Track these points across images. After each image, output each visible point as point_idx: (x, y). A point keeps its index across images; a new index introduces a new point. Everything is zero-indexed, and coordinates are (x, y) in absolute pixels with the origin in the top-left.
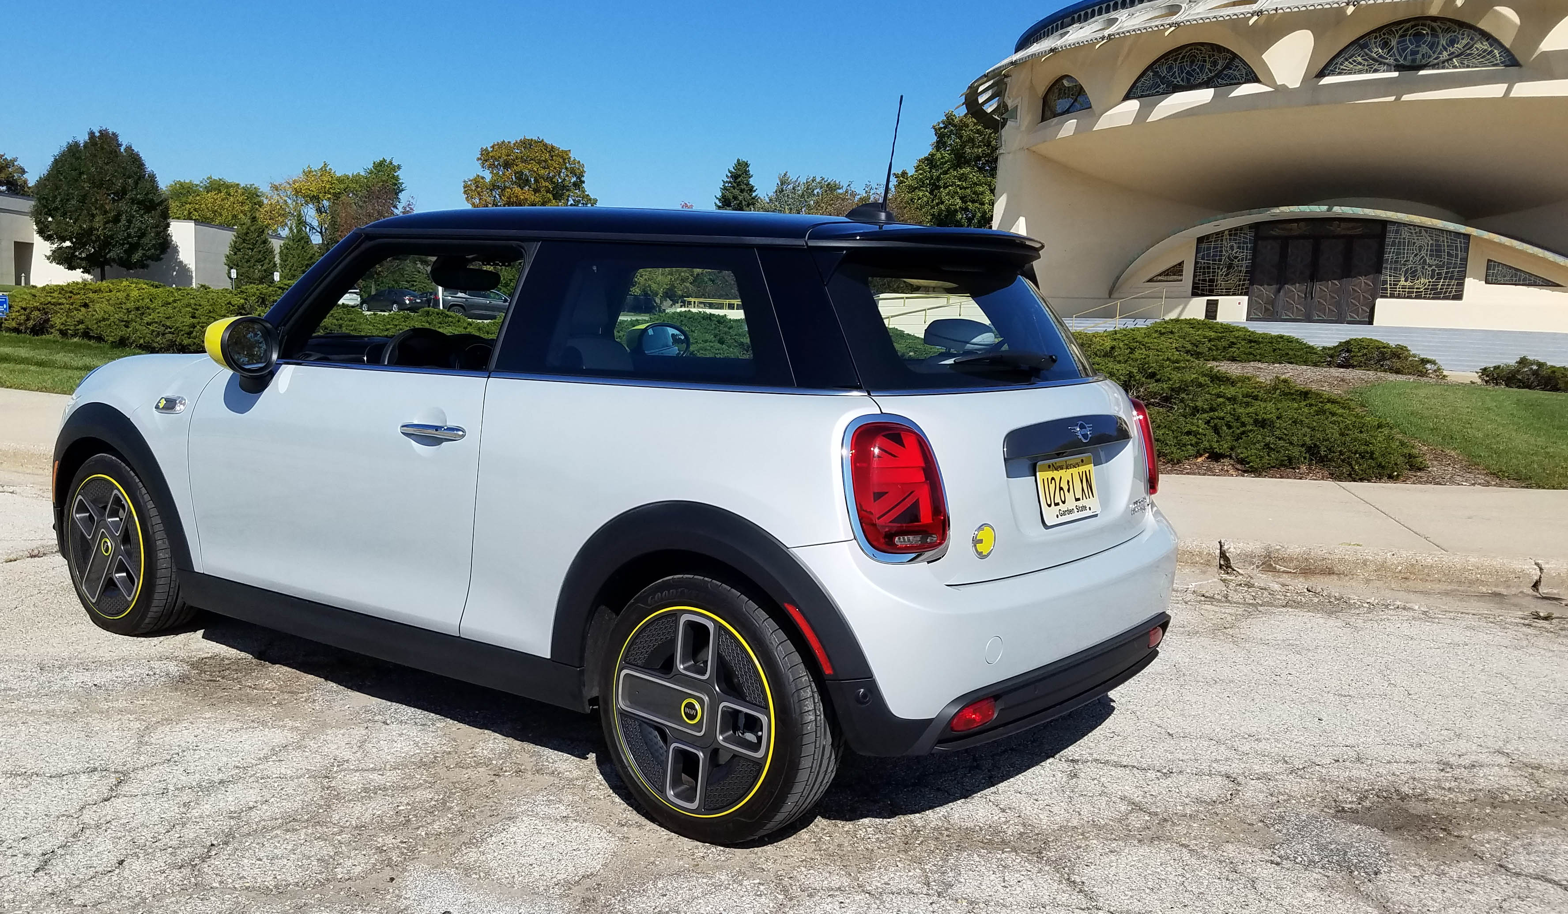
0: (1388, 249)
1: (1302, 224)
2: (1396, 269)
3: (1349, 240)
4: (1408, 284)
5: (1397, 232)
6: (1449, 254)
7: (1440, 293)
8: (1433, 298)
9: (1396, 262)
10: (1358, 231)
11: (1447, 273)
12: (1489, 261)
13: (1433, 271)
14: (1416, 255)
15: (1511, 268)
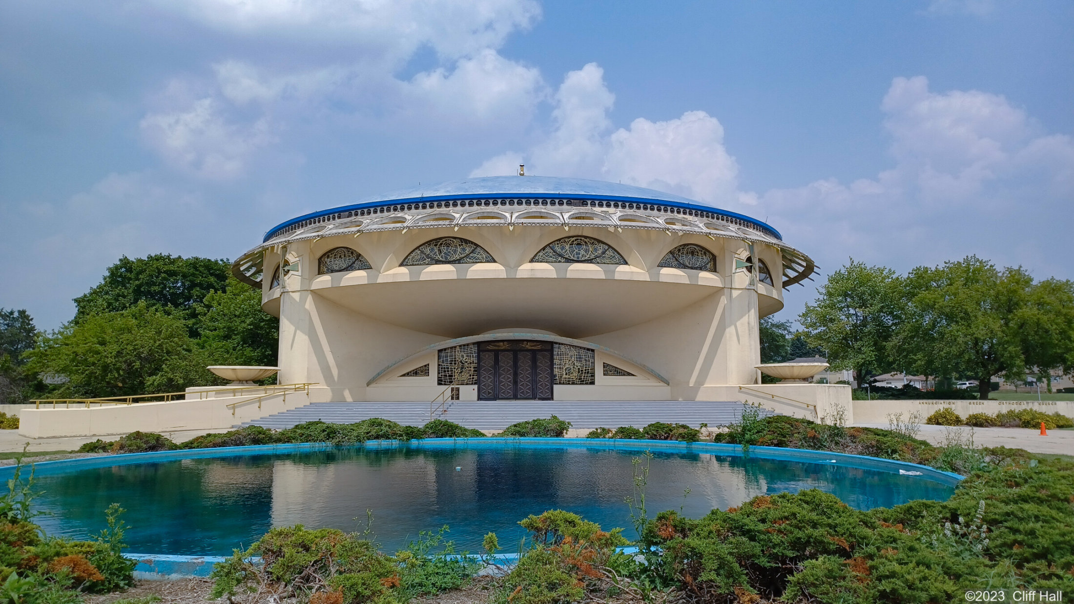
0: (555, 357)
1: (505, 343)
2: (560, 368)
3: (534, 352)
4: (567, 376)
5: (559, 348)
6: (586, 360)
7: (583, 381)
8: (580, 384)
9: (560, 364)
10: (539, 347)
11: (585, 370)
12: (604, 363)
13: (579, 369)
14: (569, 361)
15: (613, 367)
